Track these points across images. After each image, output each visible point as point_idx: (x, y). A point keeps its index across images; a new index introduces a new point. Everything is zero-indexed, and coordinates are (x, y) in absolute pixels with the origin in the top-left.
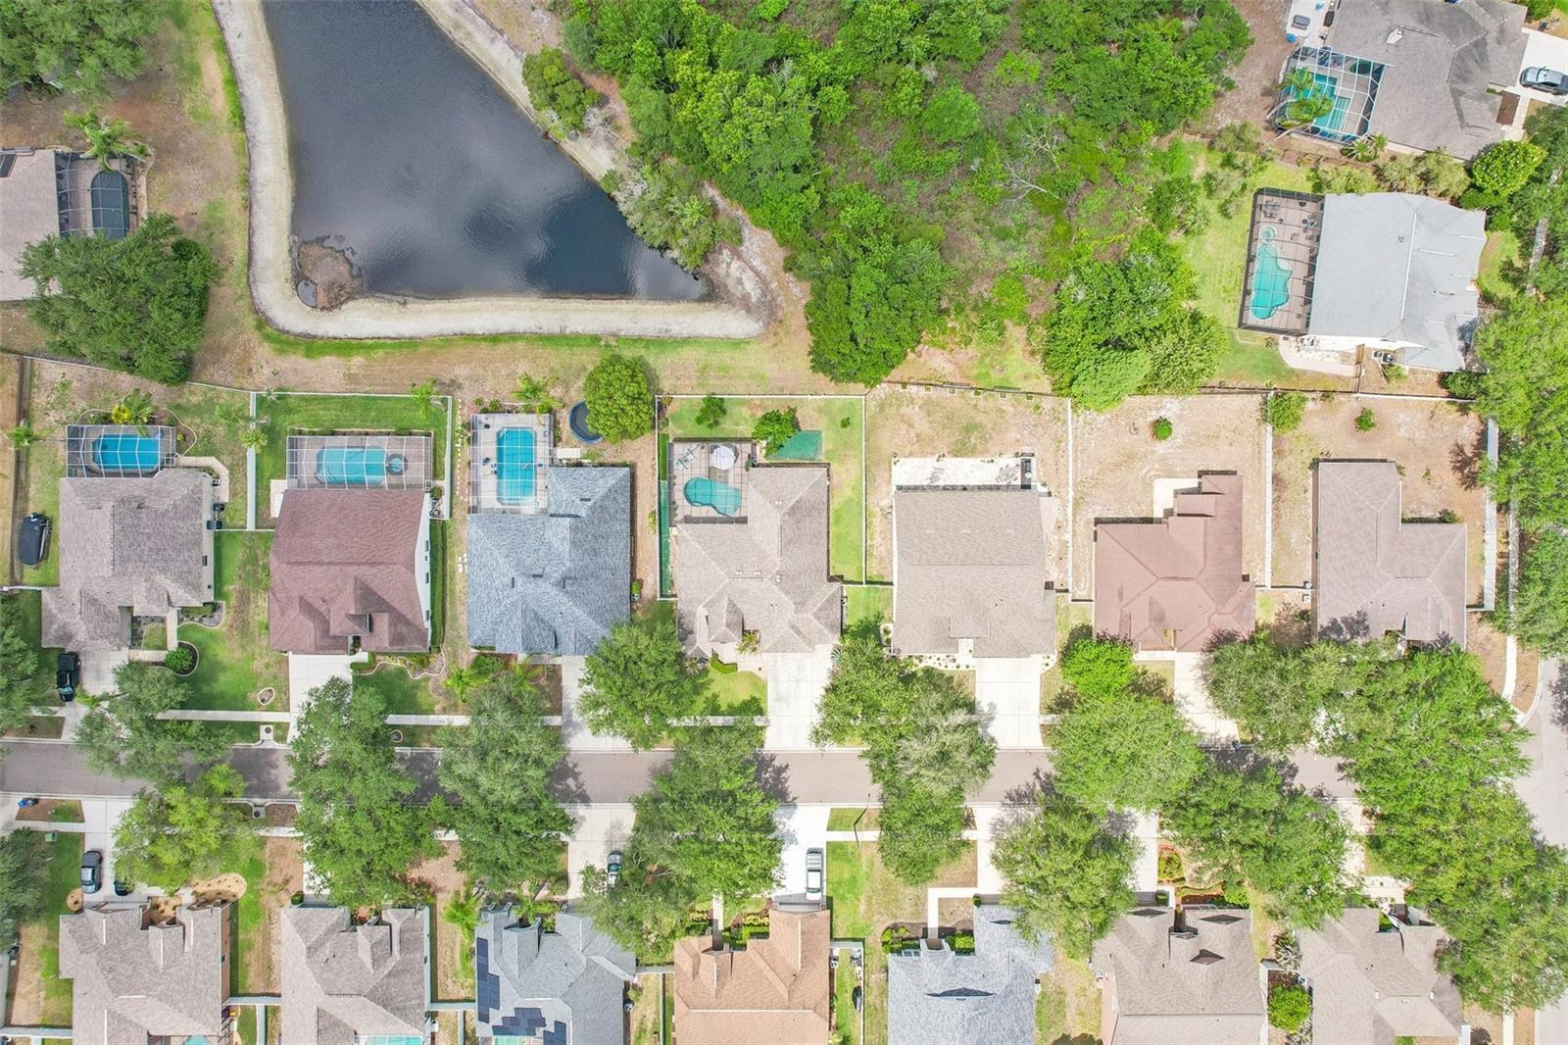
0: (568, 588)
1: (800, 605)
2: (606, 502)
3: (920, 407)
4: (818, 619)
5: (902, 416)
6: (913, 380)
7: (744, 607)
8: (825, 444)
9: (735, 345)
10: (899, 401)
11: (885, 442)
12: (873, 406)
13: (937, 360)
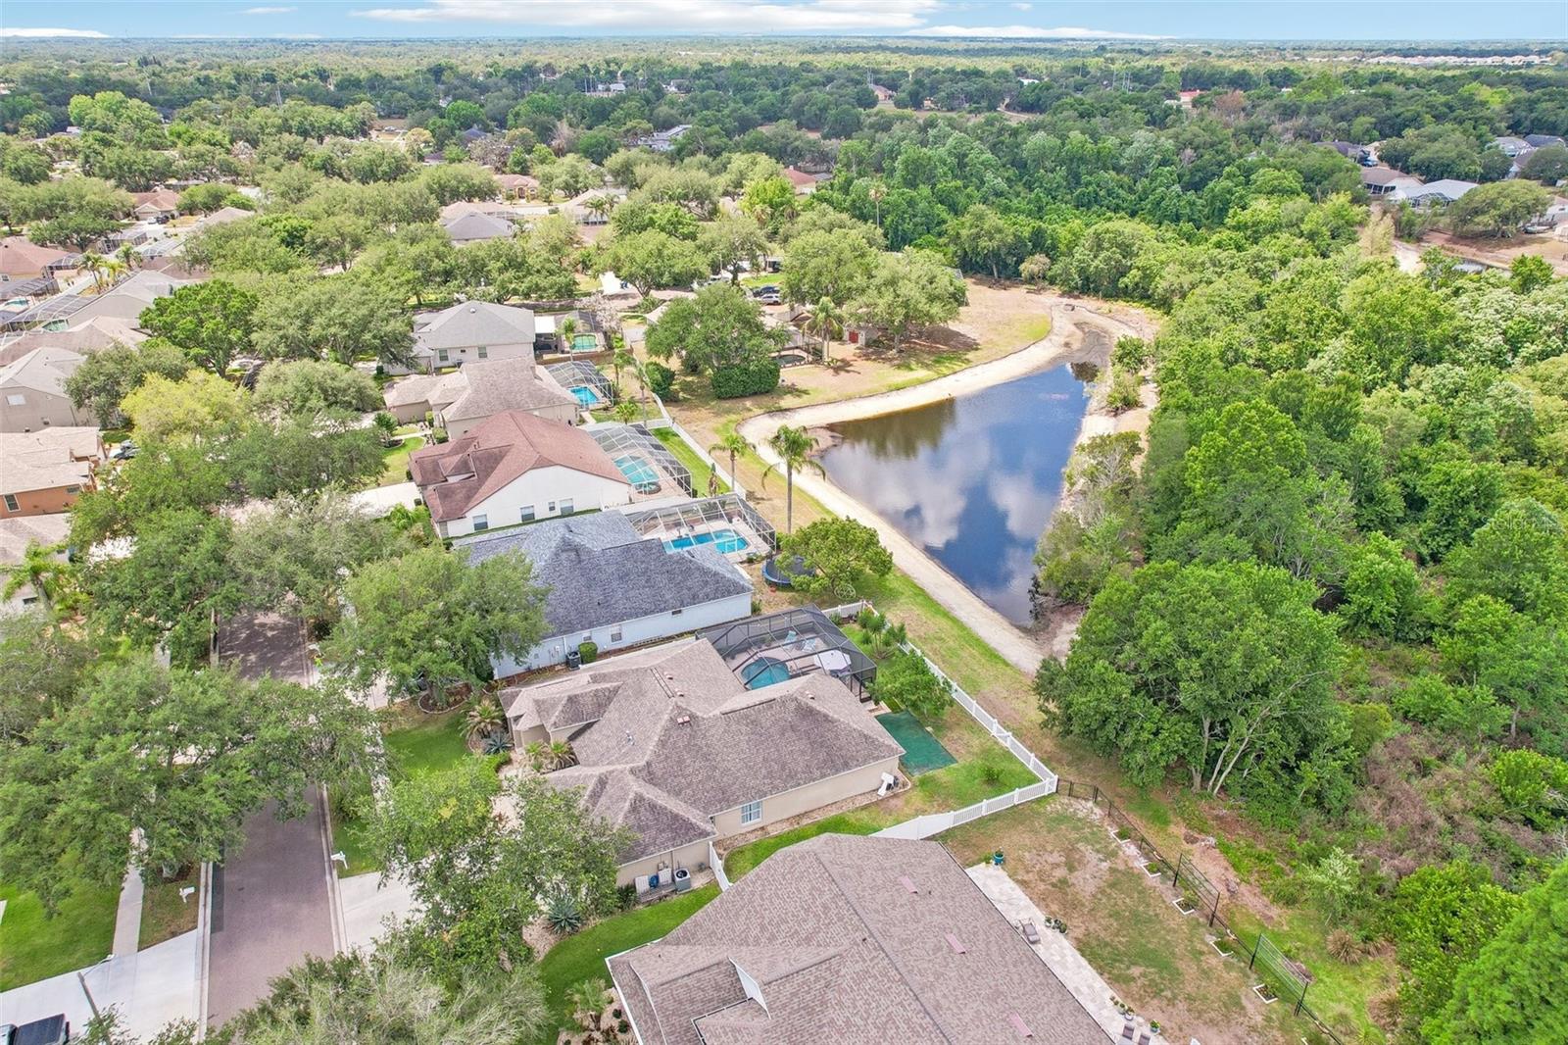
0: (564, 556)
1: (649, 774)
2: (697, 574)
3: (1112, 870)
4: (634, 809)
5: (1074, 849)
6: (1143, 844)
7: (612, 714)
8: (941, 774)
9: (993, 655)
10: (1096, 838)
11: (1012, 841)
12: (1053, 807)
13: (1210, 868)
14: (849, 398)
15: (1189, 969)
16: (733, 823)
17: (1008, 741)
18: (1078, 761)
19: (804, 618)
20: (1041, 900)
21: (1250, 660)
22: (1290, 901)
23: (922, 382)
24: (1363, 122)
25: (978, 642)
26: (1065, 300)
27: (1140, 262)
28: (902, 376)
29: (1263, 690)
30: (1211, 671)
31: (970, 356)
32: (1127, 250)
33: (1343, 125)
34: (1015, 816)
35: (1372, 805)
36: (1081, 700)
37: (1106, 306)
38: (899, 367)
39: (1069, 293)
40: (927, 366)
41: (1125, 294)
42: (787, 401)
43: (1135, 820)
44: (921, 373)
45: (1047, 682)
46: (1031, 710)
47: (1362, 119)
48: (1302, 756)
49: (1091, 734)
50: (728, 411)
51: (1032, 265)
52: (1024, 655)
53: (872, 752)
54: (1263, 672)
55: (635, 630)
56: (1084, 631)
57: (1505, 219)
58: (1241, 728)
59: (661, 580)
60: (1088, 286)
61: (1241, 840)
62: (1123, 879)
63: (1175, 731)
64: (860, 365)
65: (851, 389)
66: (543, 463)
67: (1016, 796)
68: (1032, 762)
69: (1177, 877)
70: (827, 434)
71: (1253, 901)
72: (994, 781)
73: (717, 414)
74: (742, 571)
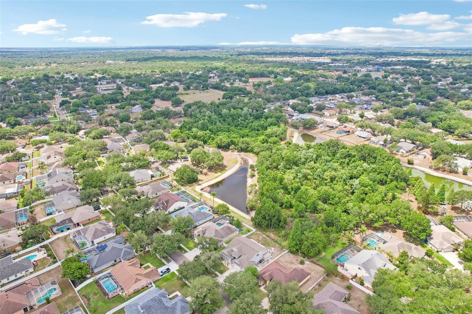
1: (215, 236)
5: (258, 236)
6: (265, 234)
7: (207, 231)
8: (243, 232)
9: (244, 218)
10: (260, 235)
11: (252, 237)
12: (255, 233)
13: (272, 235)
14: (210, 180)
15: (271, 244)
16: (225, 239)
17: (249, 227)
18: (257, 228)
19: (221, 217)
20: (256, 241)
21: (272, 214)
22: (280, 237)
23: (220, 176)
24: (288, 95)
25: (242, 217)
26: (239, 153)
27: (251, 146)
28: (216, 175)
29: (274, 216)
30: (269, 215)
31: (226, 169)
32: (248, 144)
33: (284, 96)
34: (252, 234)
35: (287, 226)
36: (257, 221)
37: (246, 154)
38: (215, 173)
39: (238, 152)
40: (220, 172)
41: (249, 151)
42: (200, 183)
43: (264, 233)
44: (219, 174)
45: (253, 219)
46: (251, 223)
47: (288, 94)
48: (280, 223)
49: (258, 224)
50: (192, 186)
51: (232, 147)
52: (248, 217)
53: (236, 230)
54: (273, 214)
55: (201, 222)
56: (256, 213)
57: (310, 125)
58: (273, 221)
59: (202, 215)
60: (242, 150)
61: (275, 232)
62: (264, 238)
63: (267, 222)
64: (209, 173)
65: (210, 178)
66: (177, 201)
67: (251, 232)
68: (252, 228)
69: (268, 236)
70: (209, 188)
71: (276, 238)
72: (249, 231)
73: (190, 187)
74: (209, 212)
